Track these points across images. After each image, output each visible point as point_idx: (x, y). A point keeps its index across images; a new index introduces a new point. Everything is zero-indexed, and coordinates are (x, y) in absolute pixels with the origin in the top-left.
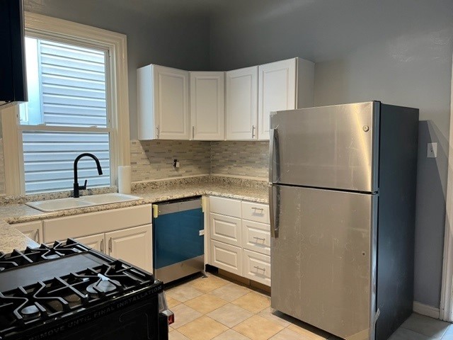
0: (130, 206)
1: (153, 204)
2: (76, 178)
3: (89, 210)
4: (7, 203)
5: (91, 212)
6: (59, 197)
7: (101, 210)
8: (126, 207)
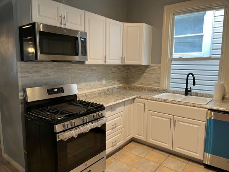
0: (191, 106)
1: (209, 110)
2: (187, 84)
3: (167, 101)
4: (159, 91)
5: (168, 102)
6: (180, 94)
7: (173, 103)
8: (188, 106)
